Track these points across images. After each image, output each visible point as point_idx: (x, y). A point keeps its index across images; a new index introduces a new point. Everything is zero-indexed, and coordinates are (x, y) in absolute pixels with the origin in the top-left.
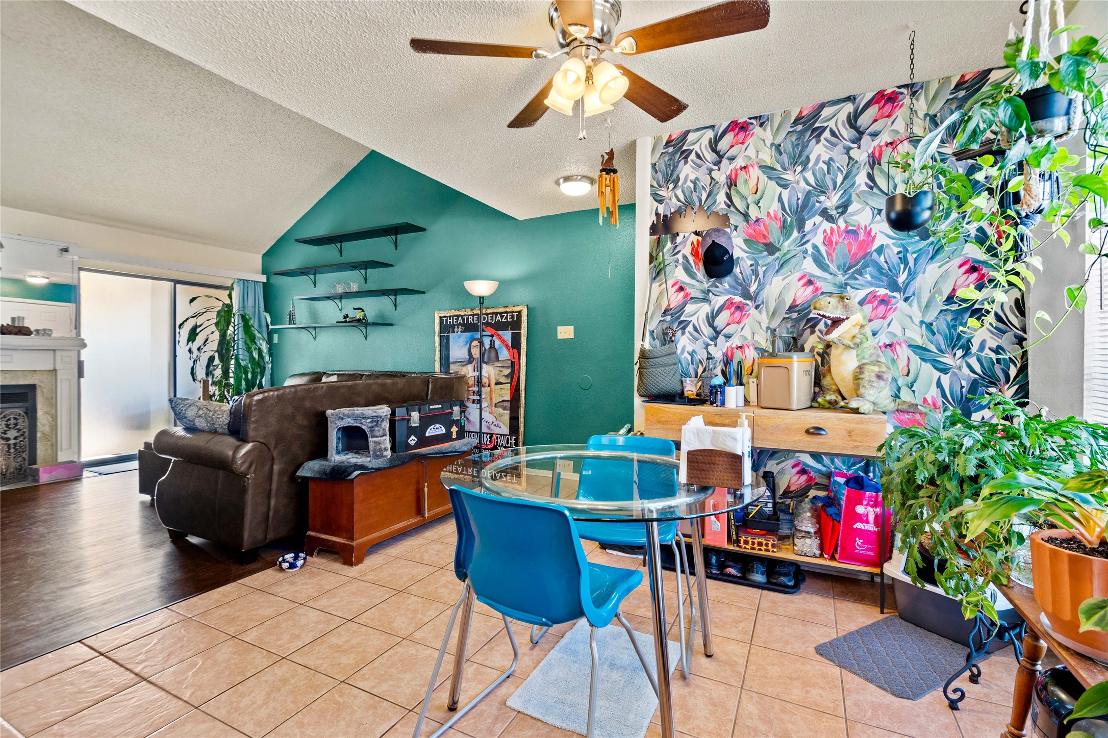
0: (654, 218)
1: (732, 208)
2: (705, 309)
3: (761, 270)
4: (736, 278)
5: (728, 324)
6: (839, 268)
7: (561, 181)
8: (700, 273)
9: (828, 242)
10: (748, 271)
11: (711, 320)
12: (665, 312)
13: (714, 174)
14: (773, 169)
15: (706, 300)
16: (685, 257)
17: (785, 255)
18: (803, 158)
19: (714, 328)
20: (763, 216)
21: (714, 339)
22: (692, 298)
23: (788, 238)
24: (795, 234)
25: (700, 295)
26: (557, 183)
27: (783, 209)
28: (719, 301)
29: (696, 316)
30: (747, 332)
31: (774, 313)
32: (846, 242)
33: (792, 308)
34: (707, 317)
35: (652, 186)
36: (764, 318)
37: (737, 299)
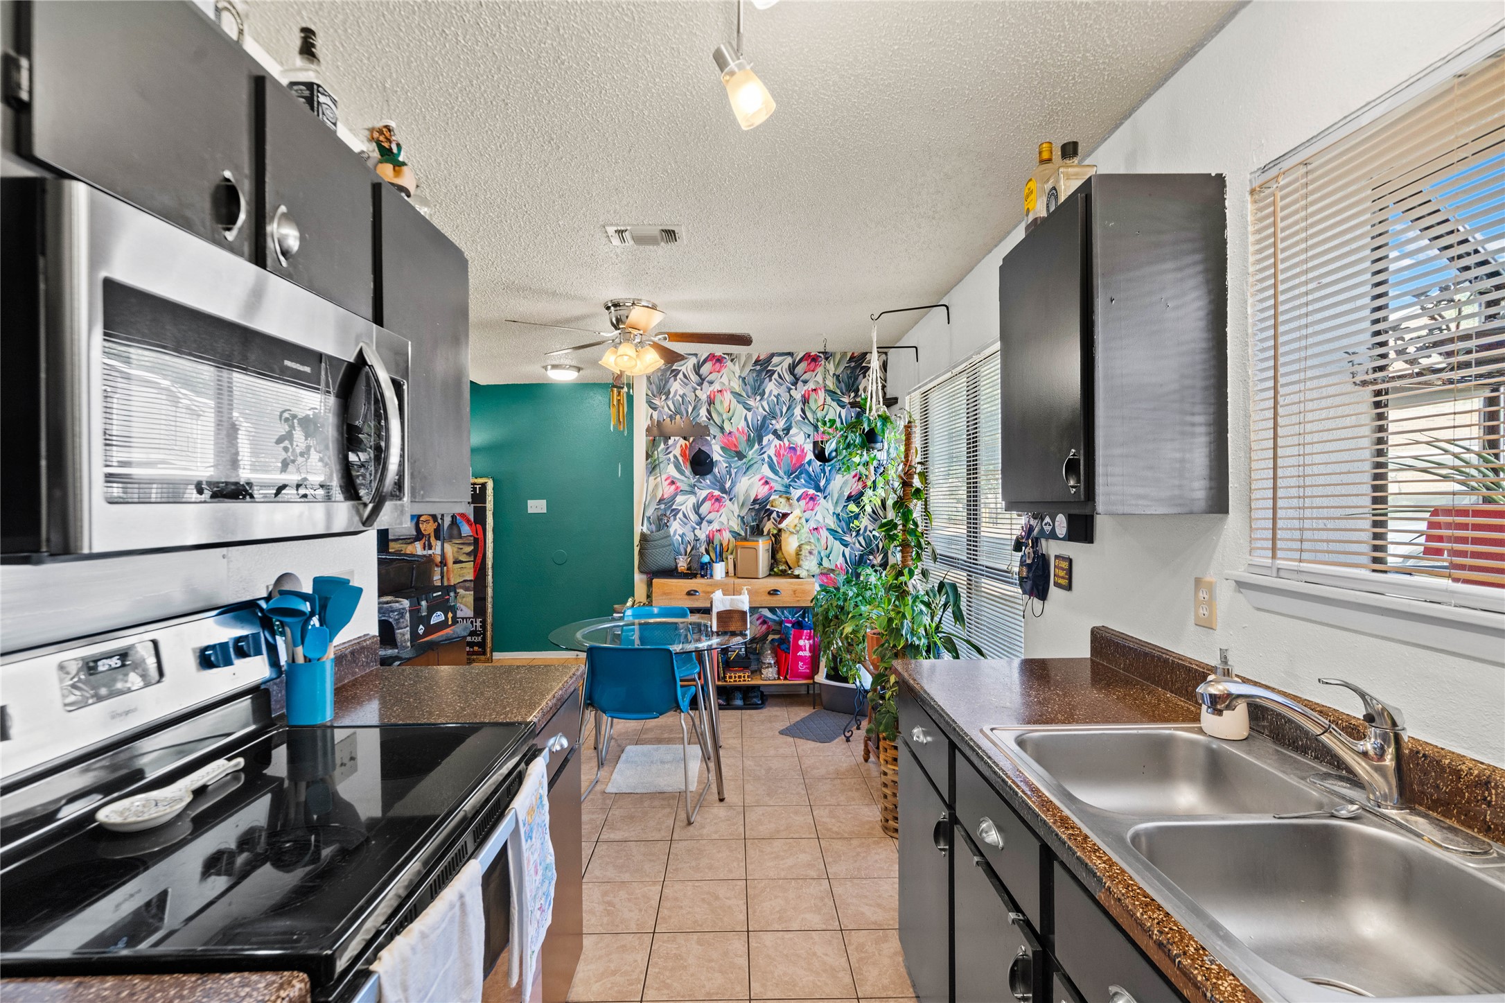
0: (649, 422)
1: (711, 421)
2: (692, 500)
3: (733, 471)
4: (715, 476)
5: (710, 512)
6: (785, 474)
7: (549, 367)
8: (688, 471)
9: (778, 454)
10: (724, 471)
11: (696, 508)
12: (659, 501)
13: (698, 392)
14: (740, 395)
15: (693, 493)
16: (675, 457)
17: (750, 461)
18: (761, 391)
19: (699, 515)
20: (734, 430)
21: (699, 524)
22: (681, 491)
23: (752, 449)
24: (756, 446)
25: (687, 488)
26: (545, 368)
27: (748, 426)
28: (703, 494)
29: (685, 505)
30: (724, 519)
31: (743, 505)
32: (789, 455)
33: (755, 501)
34: (694, 506)
35: (647, 395)
36: (736, 508)
37: (717, 493)
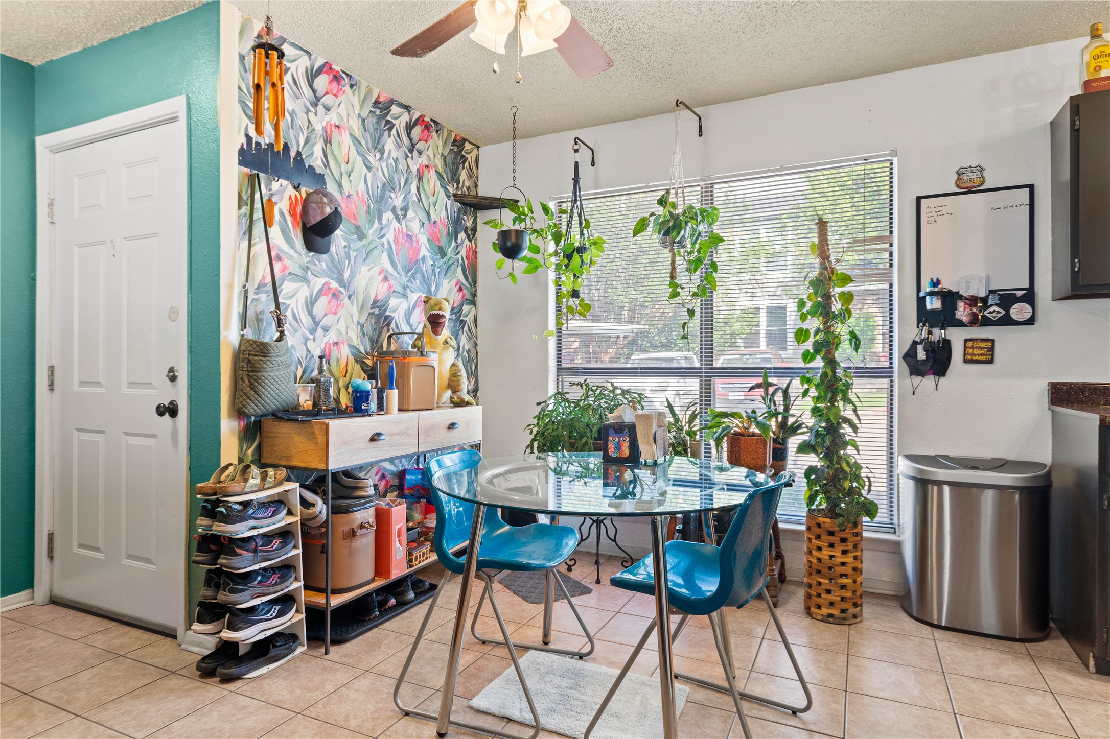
0: (244, 140)
1: (328, 170)
2: (304, 292)
3: (353, 254)
4: (332, 259)
5: (326, 314)
6: (403, 269)
8: (299, 242)
9: (396, 242)
10: (342, 253)
11: (310, 304)
12: (258, 288)
13: (311, 115)
14: (359, 142)
15: (305, 280)
16: (282, 214)
17: (370, 244)
18: (379, 147)
19: (313, 318)
20: (353, 193)
21: (313, 331)
22: (290, 274)
23: (372, 227)
24: (376, 225)
25: (299, 272)
27: (368, 193)
28: (318, 283)
29: (295, 299)
30: (342, 326)
31: (362, 307)
32: (406, 245)
33: (375, 302)
34: (306, 302)
35: (240, 88)
36: (355, 311)
37: (334, 285)
